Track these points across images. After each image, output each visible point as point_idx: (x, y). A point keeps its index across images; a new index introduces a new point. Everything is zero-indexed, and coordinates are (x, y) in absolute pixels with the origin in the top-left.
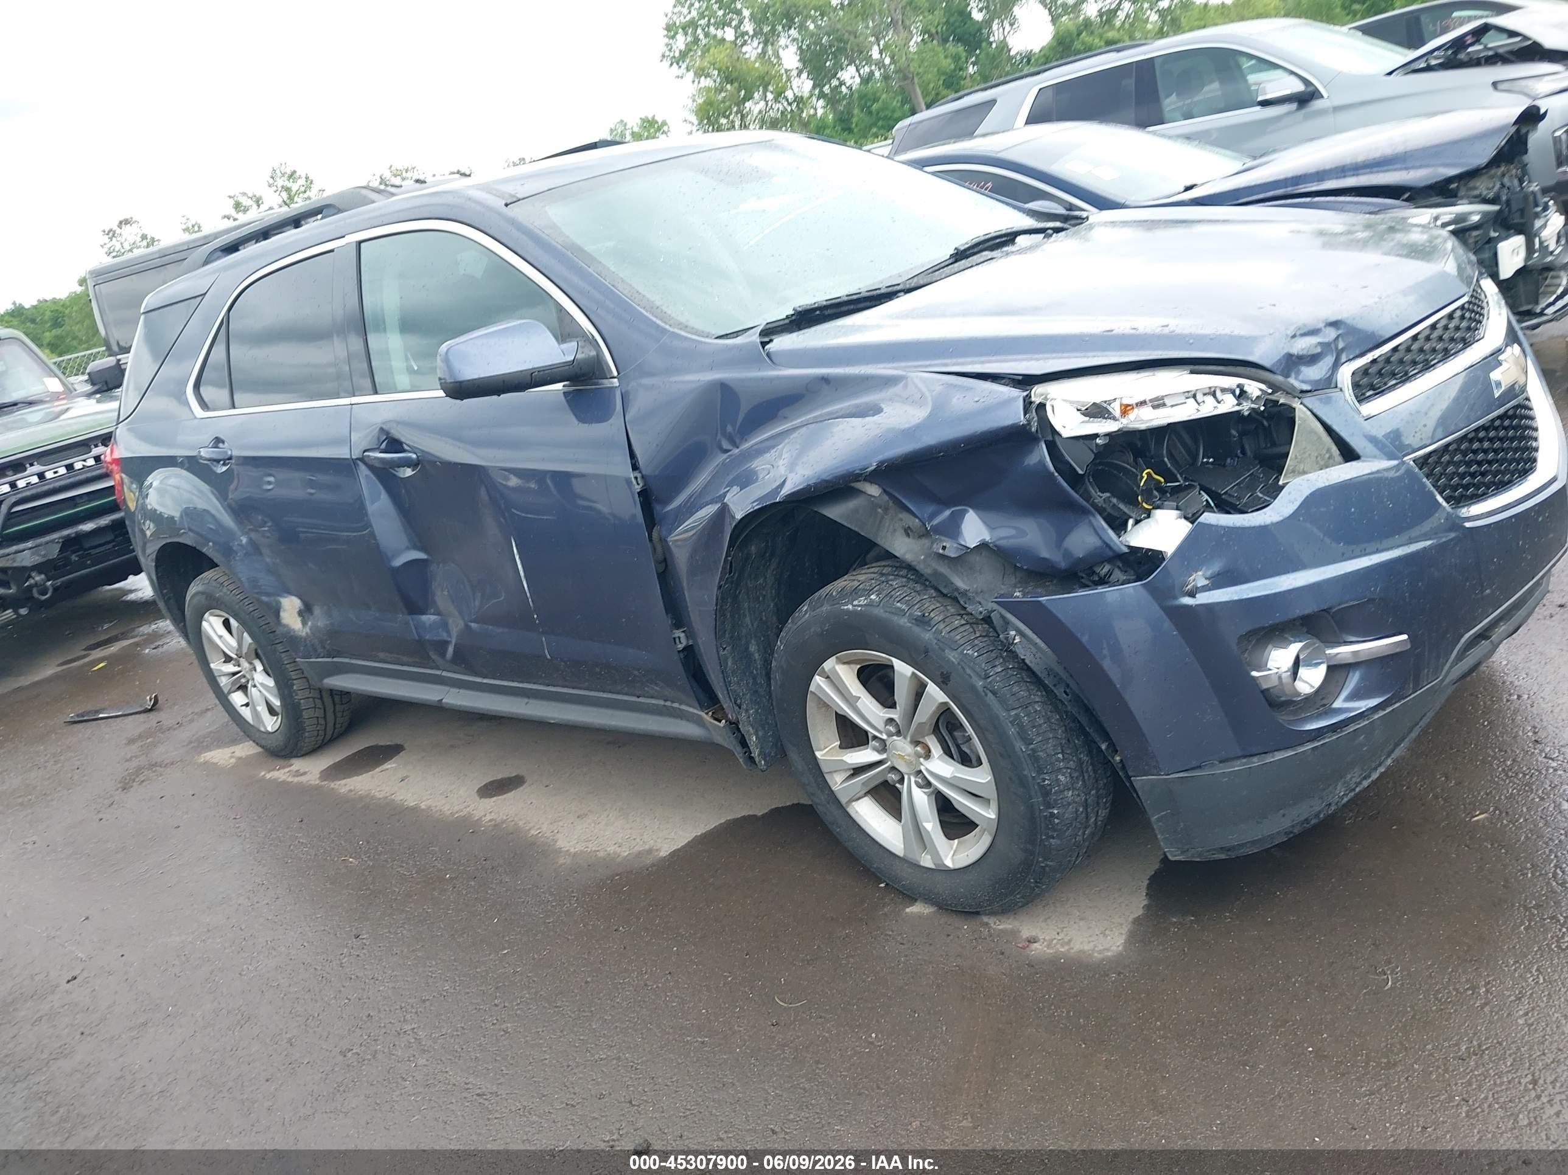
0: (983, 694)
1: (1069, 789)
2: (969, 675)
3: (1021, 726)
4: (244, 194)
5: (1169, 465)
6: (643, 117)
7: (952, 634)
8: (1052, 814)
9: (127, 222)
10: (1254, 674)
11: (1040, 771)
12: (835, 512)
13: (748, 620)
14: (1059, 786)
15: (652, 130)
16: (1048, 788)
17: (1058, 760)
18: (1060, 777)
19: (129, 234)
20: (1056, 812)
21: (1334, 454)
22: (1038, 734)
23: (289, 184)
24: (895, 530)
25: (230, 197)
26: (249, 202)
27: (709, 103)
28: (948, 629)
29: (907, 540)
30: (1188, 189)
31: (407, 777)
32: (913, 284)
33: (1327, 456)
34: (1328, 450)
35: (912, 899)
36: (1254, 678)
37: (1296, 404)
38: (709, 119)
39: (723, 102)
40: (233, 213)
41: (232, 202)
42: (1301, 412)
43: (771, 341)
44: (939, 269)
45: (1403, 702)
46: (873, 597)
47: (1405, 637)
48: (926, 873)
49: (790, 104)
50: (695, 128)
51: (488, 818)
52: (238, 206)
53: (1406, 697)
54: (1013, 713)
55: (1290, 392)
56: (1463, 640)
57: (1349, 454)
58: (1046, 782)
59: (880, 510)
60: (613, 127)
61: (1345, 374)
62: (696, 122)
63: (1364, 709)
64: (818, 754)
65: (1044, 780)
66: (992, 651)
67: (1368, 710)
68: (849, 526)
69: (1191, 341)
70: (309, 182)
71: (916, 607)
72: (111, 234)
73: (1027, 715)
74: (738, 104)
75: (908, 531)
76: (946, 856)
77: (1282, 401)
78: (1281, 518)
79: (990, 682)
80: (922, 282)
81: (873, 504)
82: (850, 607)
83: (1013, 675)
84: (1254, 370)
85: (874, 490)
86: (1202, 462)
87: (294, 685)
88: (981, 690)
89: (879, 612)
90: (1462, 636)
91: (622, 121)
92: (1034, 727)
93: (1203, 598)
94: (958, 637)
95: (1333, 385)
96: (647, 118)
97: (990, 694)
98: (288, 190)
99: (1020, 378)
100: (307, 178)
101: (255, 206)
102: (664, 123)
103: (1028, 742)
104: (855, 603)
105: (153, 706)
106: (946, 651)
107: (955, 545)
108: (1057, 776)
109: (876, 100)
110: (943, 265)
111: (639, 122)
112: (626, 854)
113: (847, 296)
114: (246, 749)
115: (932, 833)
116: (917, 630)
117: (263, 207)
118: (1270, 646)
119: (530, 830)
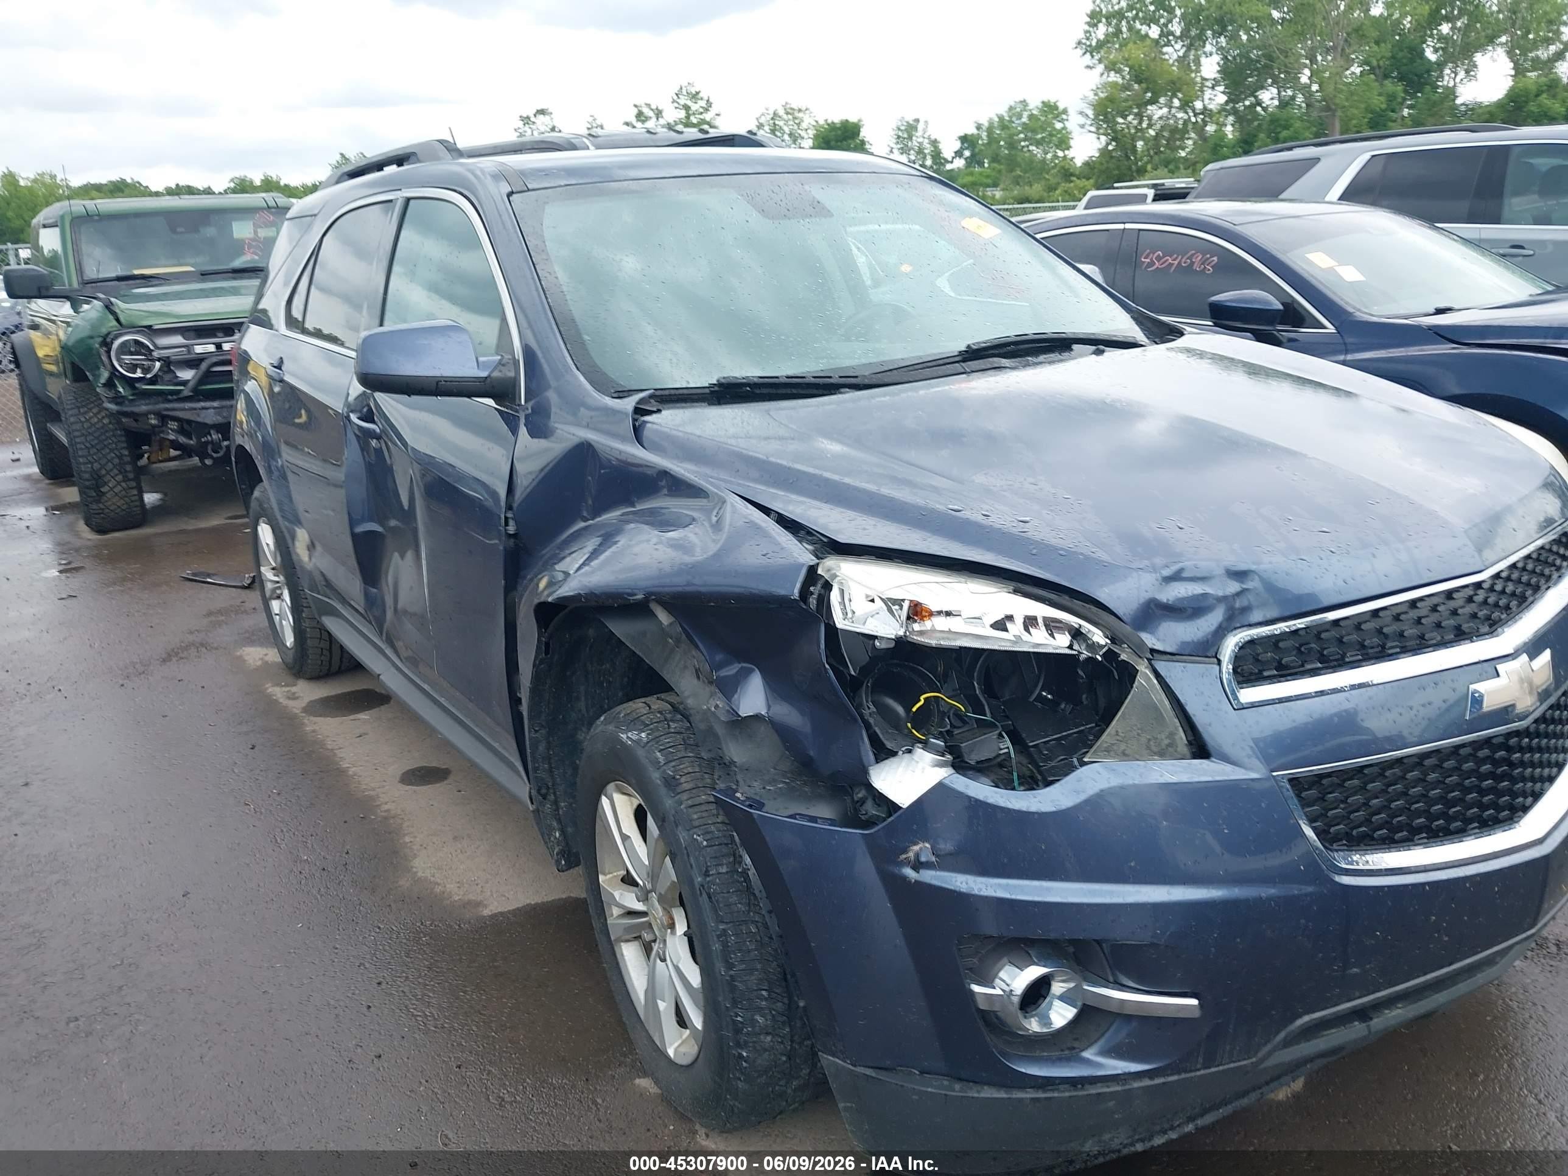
0: (698, 892)
1: (767, 1034)
2: (691, 866)
3: (725, 945)
4: (648, 105)
5: (977, 692)
6: (1046, 100)
7: (690, 810)
8: (741, 1056)
9: (542, 112)
10: (976, 988)
11: (735, 1003)
12: (620, 629)
13: (582, 705)
14: (753, 1027)
15: (1050, 116)
16: (740, 1025)
17: (762, 998)
18: (758, 1018)
19: (542, 122)
20: (745, 1054)
21: (1178, 742)
22: (742, 961)
23: (689, 103)
24: (685, 667)
25: (636, 106)
26: (651, 114)
27: (1110, 99)
28: (690, 802)
29: (695, 681)
30: (1440, 311)
31: (366, 734)
32: (874, 381)
33: (1167, 742)
34: (1171, 735)
35: (645, 1074)
36: (972, 993)
37: (1143, 668)
38: (1105, 115)
39: (1126, 100)
40: (634, 120)
41: (635, 111)
42: (1144, 676)
43: (659, 411)
44: (924, 368)
45: (1183, 1076)
46: (643, 735)
47: (1194, 1002)
48: (655, 1051)
49: (1195, 115)
50: (1089, 122)
51: (386, 807)
52: (640, 116)
53: (1191, 1071)
54: (721, 927)
55: (1139, 649)
56: (1299, 1022)
57: (1200, 749)
58: (739, 1019)
59: (670, 640)
60: (1013, 104)
61: (1230, 644)
62: (1092, 117)
63: (1120, 1072)
64: (601, 878)
65: (737, 1015)
66: (727, 844)
67: (1125, 1074)
68: (633, 648)
69: (1034, 551)
70: (709, 103)
71: (673, 764)
72: (526, 120)
73: (735, 935)
74: (1139, 106)
75: (698, 673)
76: (671, 1045)
77: (1123, 657)
78: (1054, 809)
79: (709, 882)
80: (887, 380)
81: (663, 632)
82: (624, 736)
83: (738, 882)
84: (1094, 609)
85: (664, 617)
86: (1040, 694)
87: (303, 611)
88: (697, 886)
89: (641, 753)
90: (1300, 1016)
91: (1025, 101)
92: (740, 951)
93: (929, 876)
94: (695, 816)
95: (1212, 653)
96: (1049, 101)
97: (705, 895)
98: (687, 108)
99: (825, 540)
100: (708, 101)
101: (654, 119)
102: (1065, 111)
103: (730, 966)
104: (630, 734)
105: (249, 584)
106: (680, 828)
107: (728, 708)
108: (753, 1016)
109: (1286, 127)
110: (941, 362)
111: (1040, 105)
112: (457, 898)
113: (788, 377)
114: (273, 655)
115: (662, 1015)
116: (663, 791)
117: (662, 121)
118: (1005, 960)
119: (406, 834)
